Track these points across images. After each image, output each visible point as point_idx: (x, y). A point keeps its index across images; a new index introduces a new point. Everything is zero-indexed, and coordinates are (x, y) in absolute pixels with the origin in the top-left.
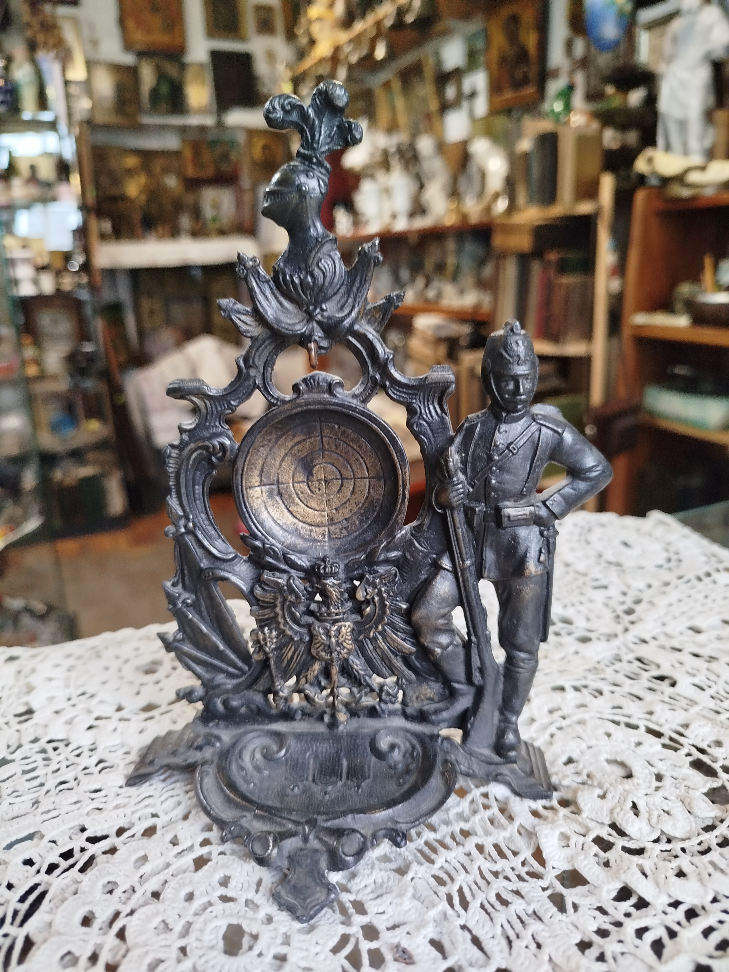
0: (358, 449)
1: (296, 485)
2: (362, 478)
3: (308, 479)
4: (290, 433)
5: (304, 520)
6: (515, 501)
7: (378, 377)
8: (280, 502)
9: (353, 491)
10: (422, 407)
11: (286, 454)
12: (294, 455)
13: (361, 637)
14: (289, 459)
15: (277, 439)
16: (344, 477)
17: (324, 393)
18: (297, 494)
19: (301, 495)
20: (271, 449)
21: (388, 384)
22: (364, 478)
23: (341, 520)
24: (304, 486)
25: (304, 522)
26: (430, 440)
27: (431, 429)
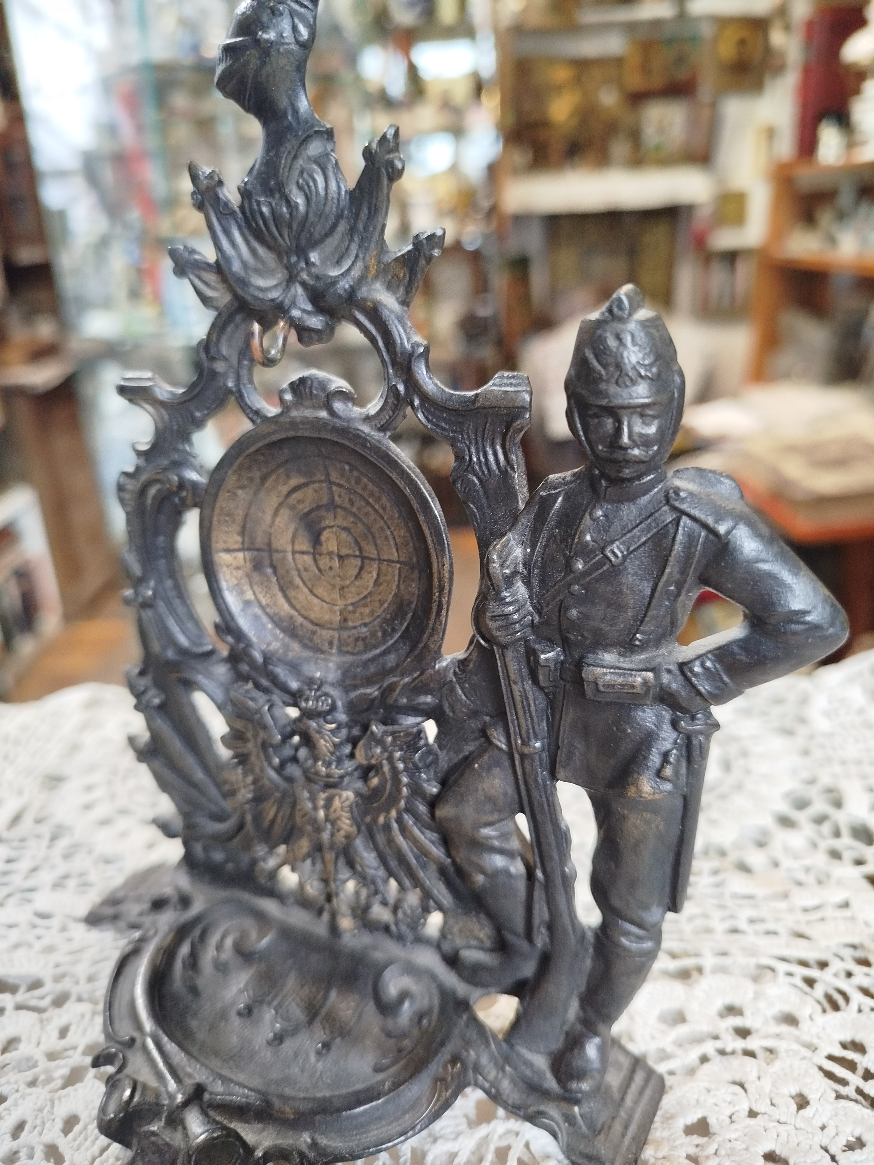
0: (381, 511)
1: (297, 556)
2: (389, 561)
3: (314, 547)
4: (281, 471)
5: (305, 613)
7: (401, 388)
8: (274, 579)
9: (376, 580)
10: (473, 450)
11: (281, 505)
12: (293, 508)
13: (368, 819)
14: (285, 513)
15: (264, 478)
16: (365, 554)
17: (321, 409)
18: (298, 570)
19: (304, 574)
20: (255, 494)
21: (417, 402)
22: (393, 562)
23: (358, 623)
24: (308, 559)
25: (305, 618)
26: (484, 514)
27: (485, 492)
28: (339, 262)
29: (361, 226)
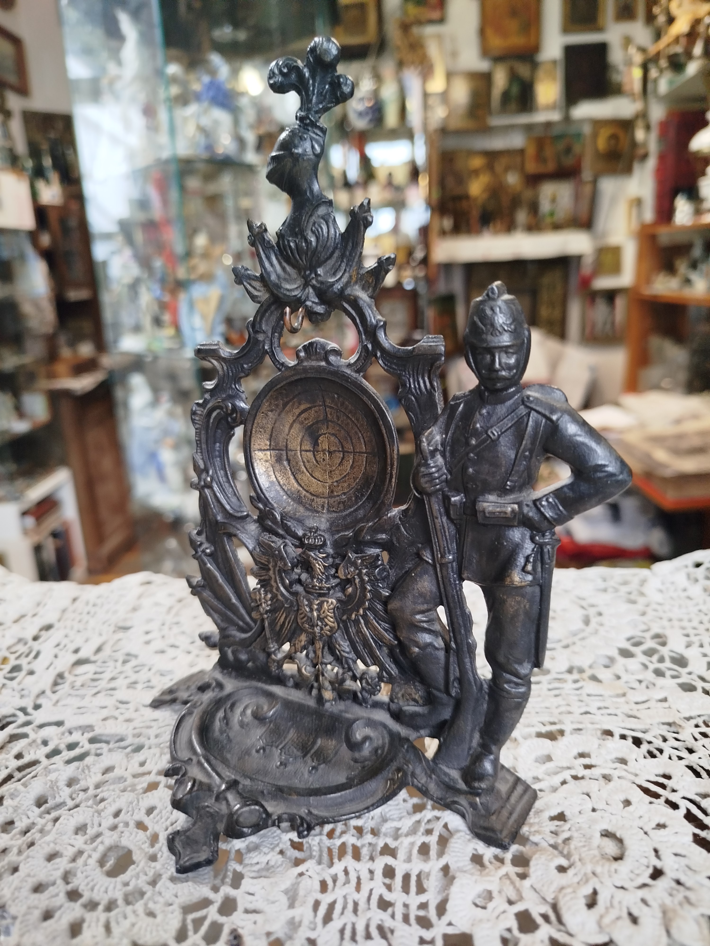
0: (356, 422)
1: (303, 453)
2: (360, 452)
3: (314, 448)
4: (295, 400)
5: (307, 489)
6: (498, 496)
7: (370, 346)
8: (288, 468)
9: (352, 465)
10: (411, 381)
11: (294, 421)
12: (302, 423)
13: (345, 617)
14: (297, 426)
15: (285, 405)
16: (345, 449)
17: (321, 360)
18: (304, 462)
19: (307, 464)
20: (279, 415)
21: (379, 354)
22: (362, 453)
23: (340, 493)
24: (310, 455)
25: (307, 491)
26: (417, 418)
27: (419, 405)
28: (334, 274)
29: (348, 253)
